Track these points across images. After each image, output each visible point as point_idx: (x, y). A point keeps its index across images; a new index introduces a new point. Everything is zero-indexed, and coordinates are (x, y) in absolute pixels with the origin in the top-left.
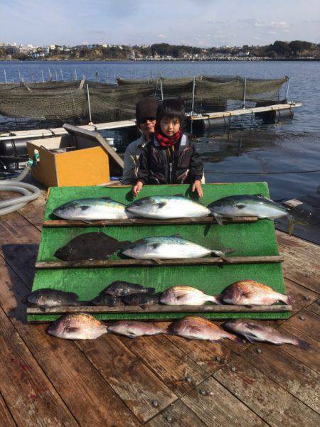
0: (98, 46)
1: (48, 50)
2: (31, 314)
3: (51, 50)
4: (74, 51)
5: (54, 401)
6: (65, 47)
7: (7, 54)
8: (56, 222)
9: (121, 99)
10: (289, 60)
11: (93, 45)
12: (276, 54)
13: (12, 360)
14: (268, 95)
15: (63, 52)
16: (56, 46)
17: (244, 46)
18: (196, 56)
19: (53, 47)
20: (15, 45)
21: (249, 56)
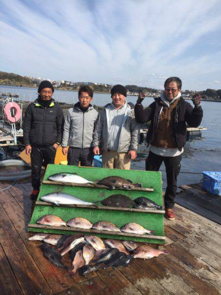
0: (91, 83)
1: (60, 83)
2: (30, 227)
3: (61, 84)
4: (76, 85)
5: (35, 270)
6: (70, 83)
7: (34, 83)
8: (49, 182)
10: (215, 101)
11: (89, 83)
12: (207, 97)
13: (17, 250)
15: (69, 86)
16: (65, 81)
17: (186, 91)
18: (154, 94)
19: (63, 82)
20: (39, 78)
21: (189, 97)
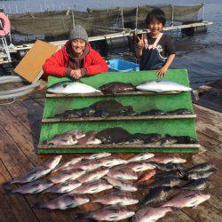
2: (40, 149)
9: (95, 22)
14: (189, 17)
